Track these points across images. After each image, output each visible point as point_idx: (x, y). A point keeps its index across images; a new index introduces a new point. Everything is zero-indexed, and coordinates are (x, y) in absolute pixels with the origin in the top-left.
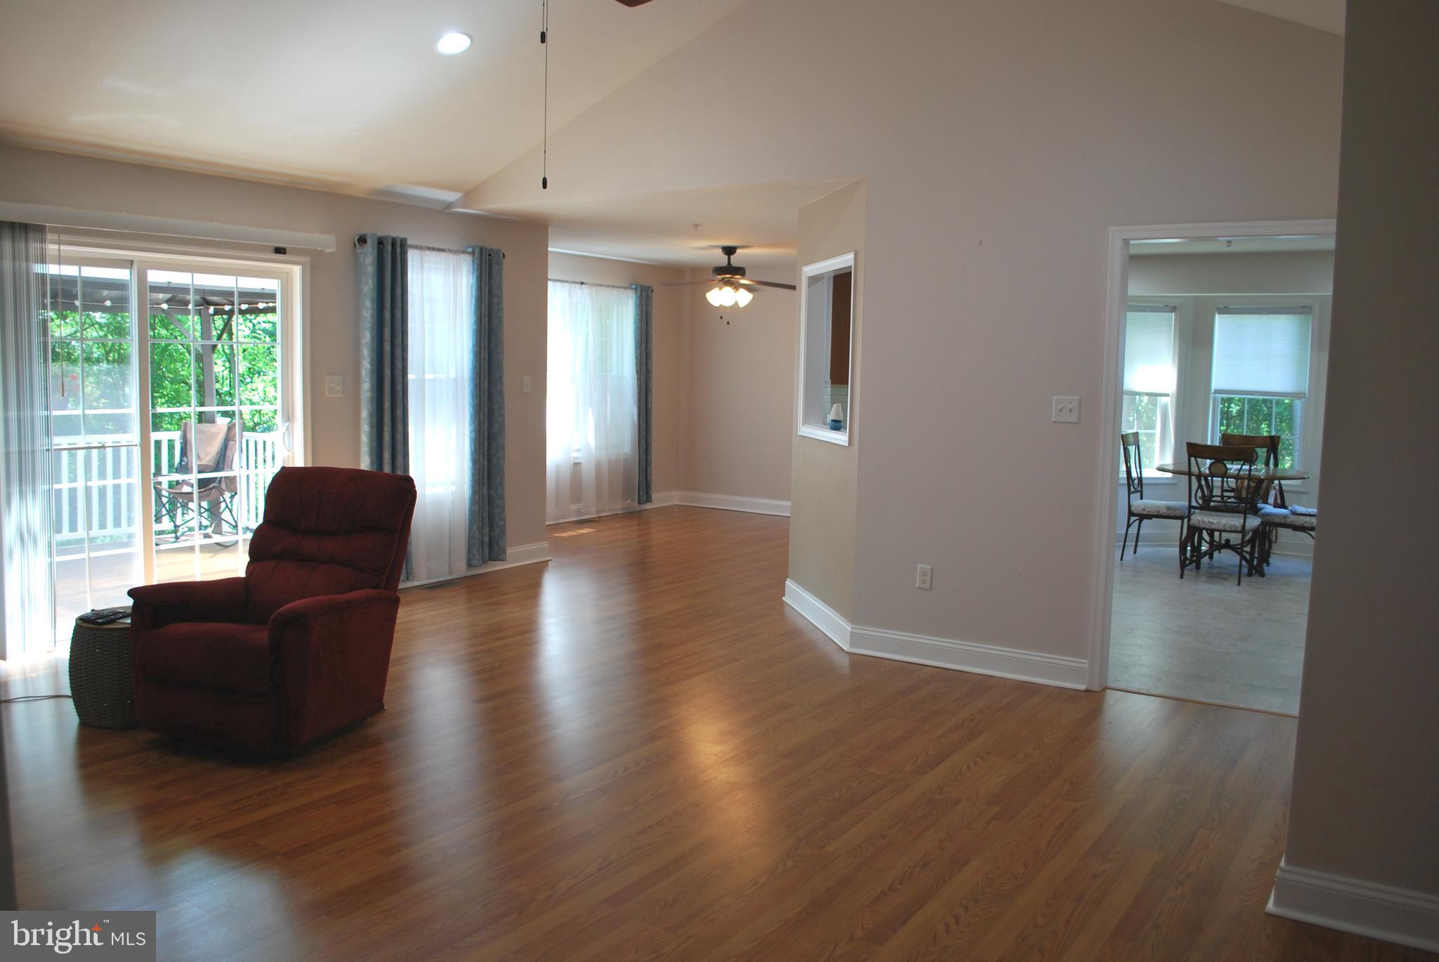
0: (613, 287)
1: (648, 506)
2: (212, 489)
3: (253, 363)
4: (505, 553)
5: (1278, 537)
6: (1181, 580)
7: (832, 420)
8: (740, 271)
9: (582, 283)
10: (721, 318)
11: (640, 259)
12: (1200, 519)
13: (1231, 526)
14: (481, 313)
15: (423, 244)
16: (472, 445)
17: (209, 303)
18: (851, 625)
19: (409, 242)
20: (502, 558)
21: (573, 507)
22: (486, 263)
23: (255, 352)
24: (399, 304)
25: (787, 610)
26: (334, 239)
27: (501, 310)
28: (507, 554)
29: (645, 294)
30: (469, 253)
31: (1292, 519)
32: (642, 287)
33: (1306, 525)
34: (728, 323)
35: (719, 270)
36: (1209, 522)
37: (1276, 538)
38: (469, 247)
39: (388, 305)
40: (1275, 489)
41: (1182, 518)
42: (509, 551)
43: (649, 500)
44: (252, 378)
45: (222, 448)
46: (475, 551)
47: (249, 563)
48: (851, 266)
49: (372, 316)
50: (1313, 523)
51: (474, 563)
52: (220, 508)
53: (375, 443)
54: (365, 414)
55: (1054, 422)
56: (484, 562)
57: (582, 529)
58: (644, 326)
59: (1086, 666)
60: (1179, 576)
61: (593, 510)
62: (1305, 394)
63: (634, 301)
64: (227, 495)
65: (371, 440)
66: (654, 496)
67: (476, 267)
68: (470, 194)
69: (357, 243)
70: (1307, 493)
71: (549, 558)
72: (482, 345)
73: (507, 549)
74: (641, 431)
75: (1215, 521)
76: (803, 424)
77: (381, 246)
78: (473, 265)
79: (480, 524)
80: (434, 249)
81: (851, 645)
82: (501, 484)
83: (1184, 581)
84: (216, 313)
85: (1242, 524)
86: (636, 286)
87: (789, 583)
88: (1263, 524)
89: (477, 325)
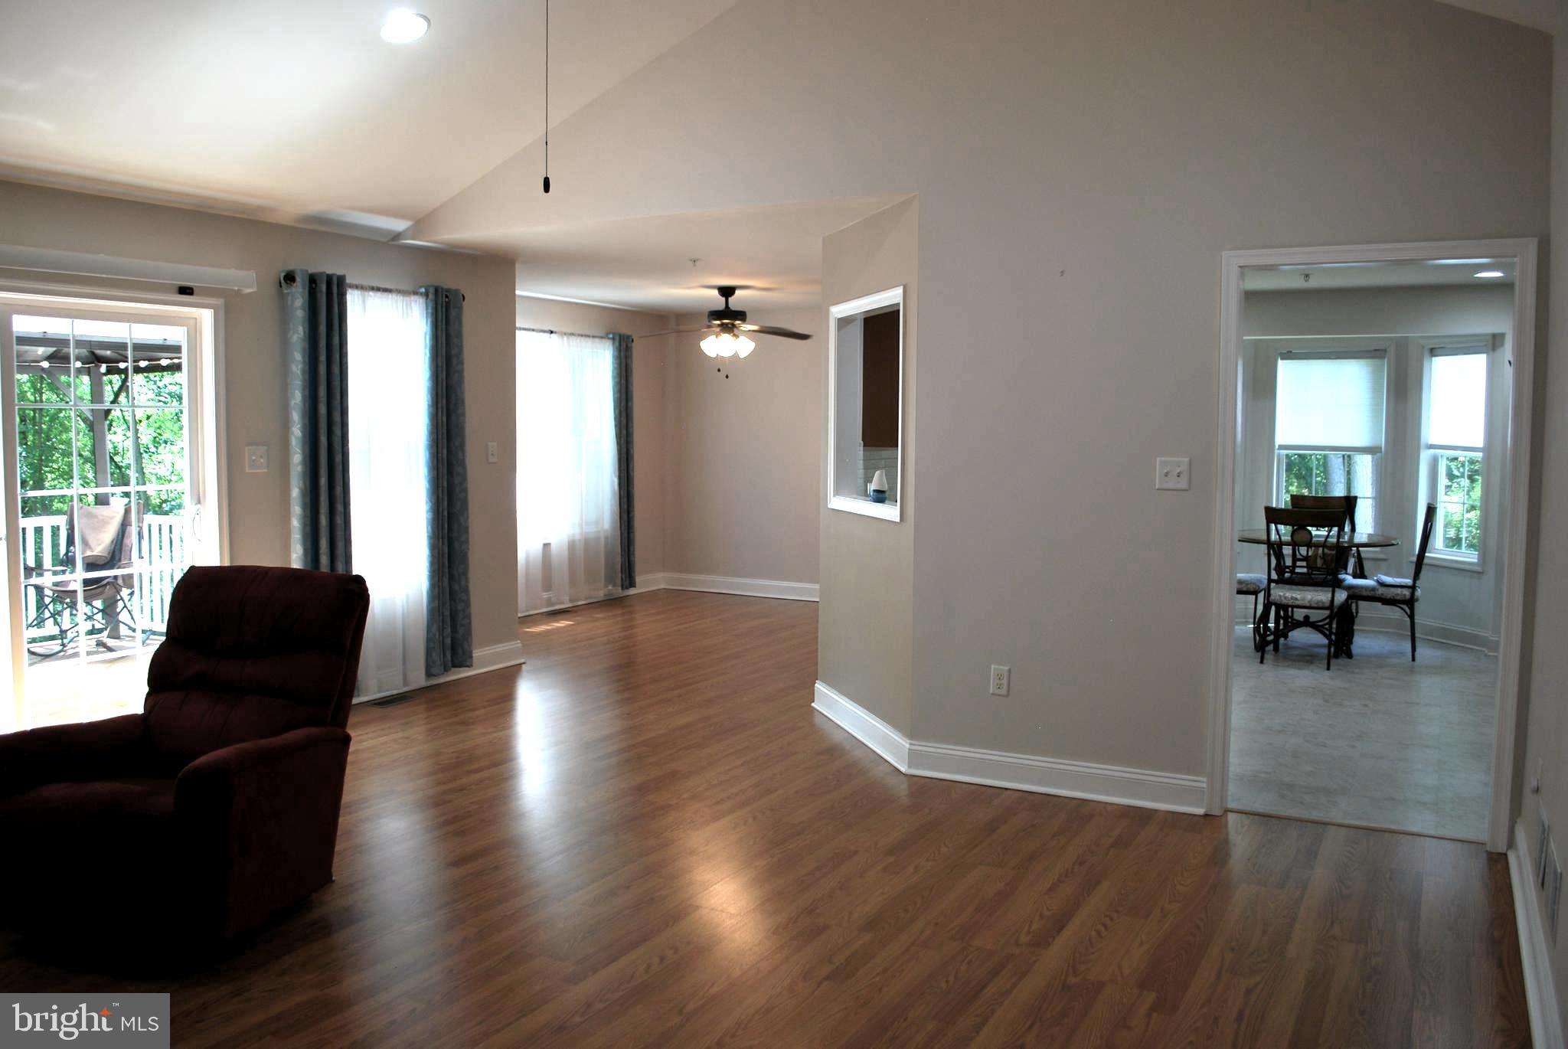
0: (588, 336)
1: (632, 591)
2: (105, 585)
3: (158, 431)
4: (471, 657)
5: (1360, 611)
6: (1262, 665)
7: (874, 491)
8: (741, 315)
9: (552, 332)
10: (719, 370)
11: (618, 304)
12: (1282, 594)
13: (1318, 602)
14: (437, 366)
15: (365, 283)
16: (429, 528)
17: (100, 360)
18: (908, 741)
19: (348, 281)
20: (468, 664)
21: (545, 595)
22: (442, 306)
23: (162, 419)
24: (337, 357)
25: (818, 720)
26: (254, 275)
27: (461, 363)
28: (474, 658)
29: (624, 345)
30: (421, 294)
31: (1381, 591)
32: (620, 336)
33: (1398, 598)
34: (727, 377)
35: (716, 315)
36: (1292, 598)
37: (1357, 613)
38: (421, 287)
39: (323, 358)
40: (1354, 556)
41: (1255, 593)
42: (477, 653)
43: (632, 584)
44: (157, 448)
45: (118, 535)
46: (435, 656)
47: (148, 695)
48: (898, 304)
49: (303, 372)
50: (1405, 595)
51: (434, 671)
52: (116, 607)
53: (308, 529)
54: (295, 492)
55: (1158, 489)
56: (446, 670)
57: (557, 621)
58: (623, 381)
59: (1205, 785)
60: (1259, 660)
61: (566, 598)
62: (1381, 448)
63: (612, 352)
64: (125, 592)
65: (304, 525)
66: (638, 579)
67: (430, 311)
68: (422, 222)
69: (282, 281)
70: (1385, 560)
71: (522, 661)
72: (440, 405)
73: (474, 651)
74: (622, 504)
75: (1299, 597)
76: (834, 496)
77: (314, 285)
78: (427, 309)
79: (441, 624)
80: (379, 289)
81: (909, 767)
82: (465, 573)
83: (1264, 667)
84: (109, 372)
85: (1330, 599)
86: (614, 334)
87: (819, 686)
88: (1349, 597)
89: (433, 381)
